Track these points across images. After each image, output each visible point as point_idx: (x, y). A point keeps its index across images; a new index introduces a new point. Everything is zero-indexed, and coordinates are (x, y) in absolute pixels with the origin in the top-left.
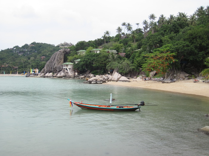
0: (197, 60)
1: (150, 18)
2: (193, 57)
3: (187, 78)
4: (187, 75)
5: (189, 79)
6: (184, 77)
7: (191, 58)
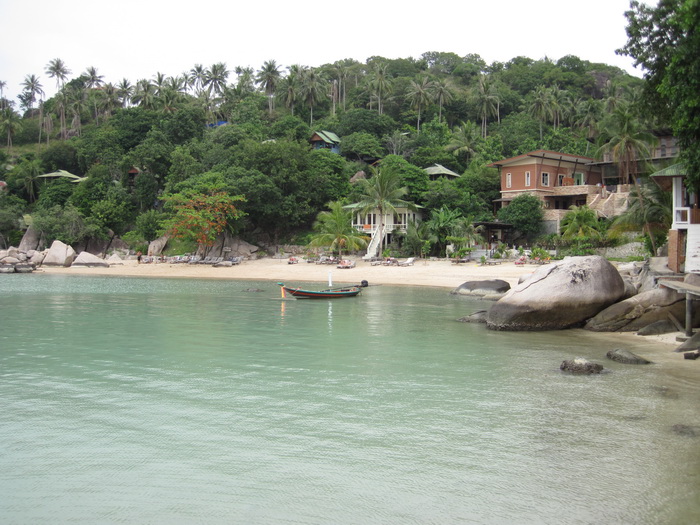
0: (281, 213)
1: (48, 73)
2: (273, 207)
3: (255, 255)
4: (256, 248)
5: (259, 257)
6: (249, 254)
7: (268, 209)
